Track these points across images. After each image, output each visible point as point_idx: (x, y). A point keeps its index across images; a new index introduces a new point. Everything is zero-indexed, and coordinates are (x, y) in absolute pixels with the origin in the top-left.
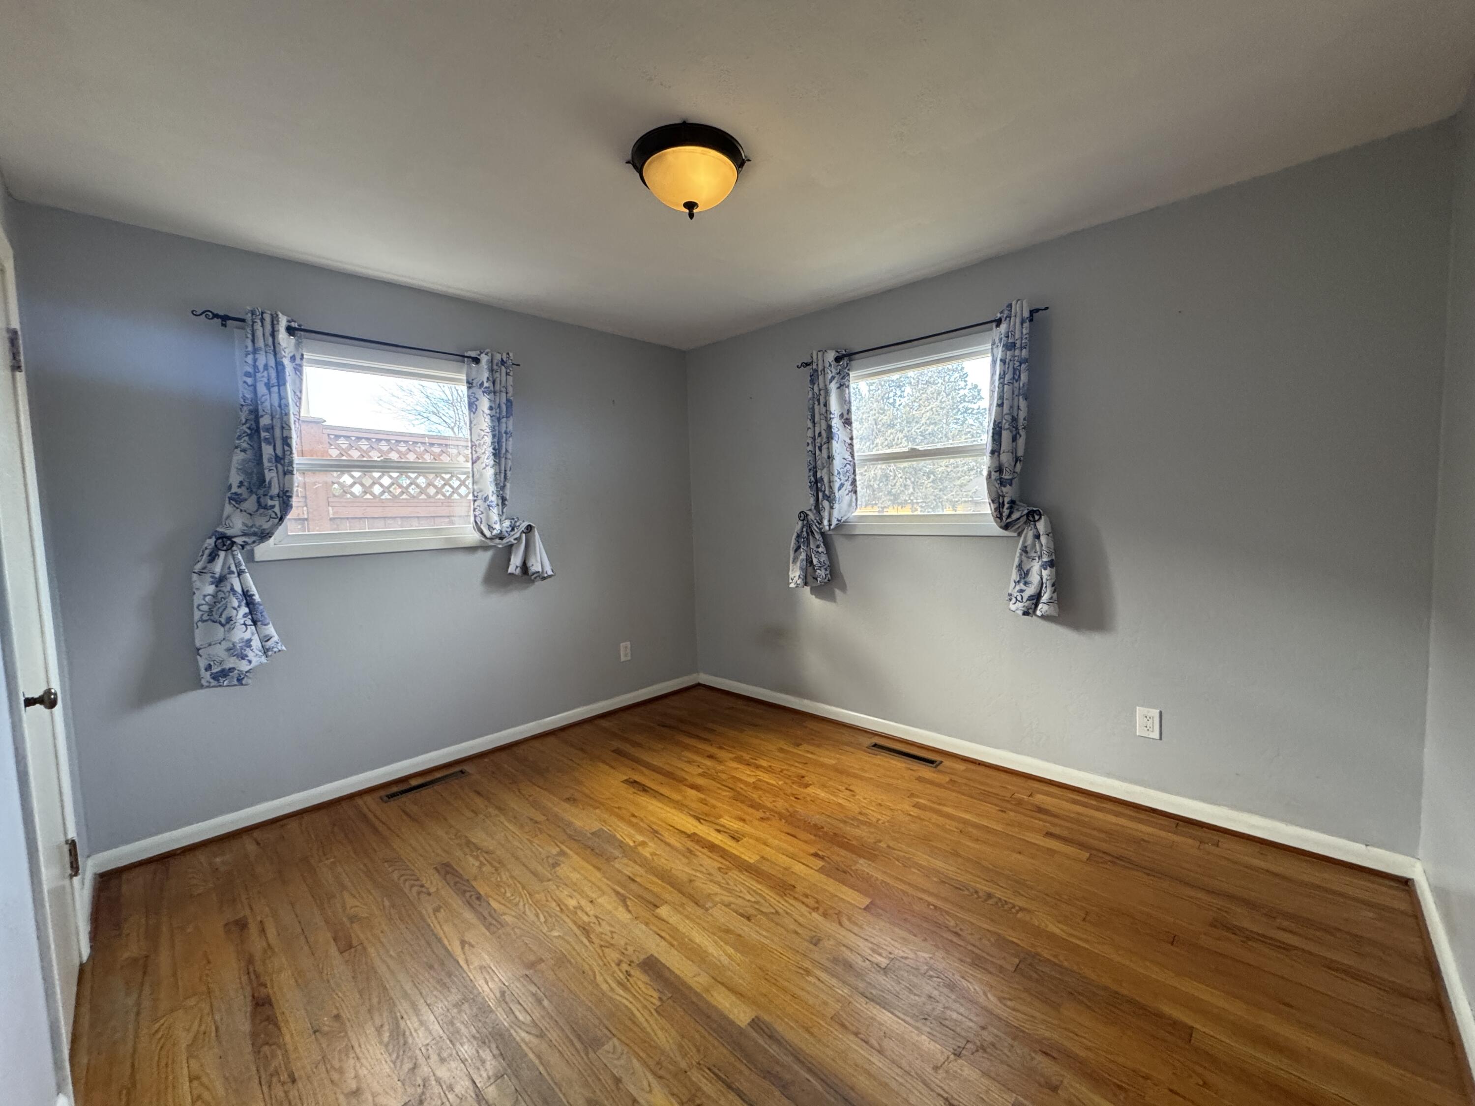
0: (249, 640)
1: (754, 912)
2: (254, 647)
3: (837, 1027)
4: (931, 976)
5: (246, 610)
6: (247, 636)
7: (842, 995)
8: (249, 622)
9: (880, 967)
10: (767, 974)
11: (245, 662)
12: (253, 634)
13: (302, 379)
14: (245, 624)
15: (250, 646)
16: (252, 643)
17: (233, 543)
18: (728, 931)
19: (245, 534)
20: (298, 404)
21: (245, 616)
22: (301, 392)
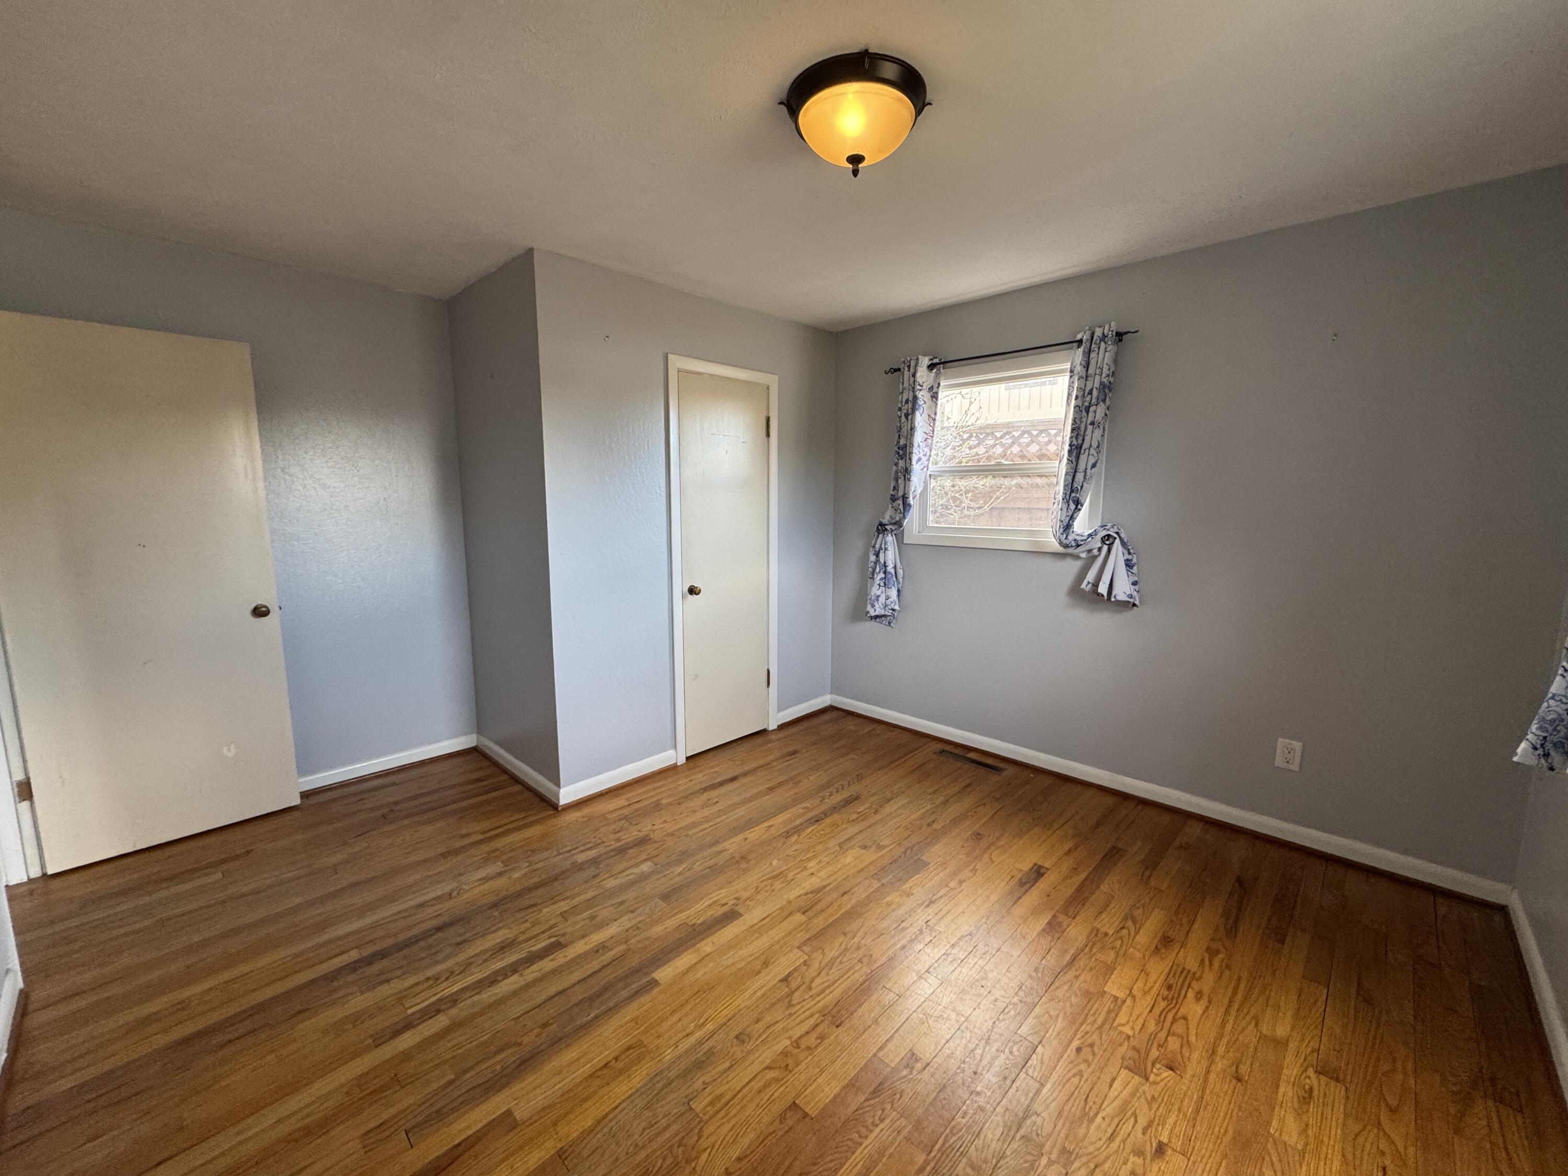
0: (879, 596)
1: (794, 985)
2: (880, 602)
3: (630, 1043)
4: (665, 1159)
5: (883, 576)
6: (878, 593)
7: (664, 1052)
8: (882, 584)
9: (691, 1100)
10: (704, 992)
11: (873, 610)
12: (882, 592)
13: (937, 404)
14: (879, 585)
15: (878, 600)
16: (880, 599)
17: (886, 530)
18: (766, 964)
19: (891, 524)
20: (932, 424)
21: (881, 579)
22: (935, 414)
